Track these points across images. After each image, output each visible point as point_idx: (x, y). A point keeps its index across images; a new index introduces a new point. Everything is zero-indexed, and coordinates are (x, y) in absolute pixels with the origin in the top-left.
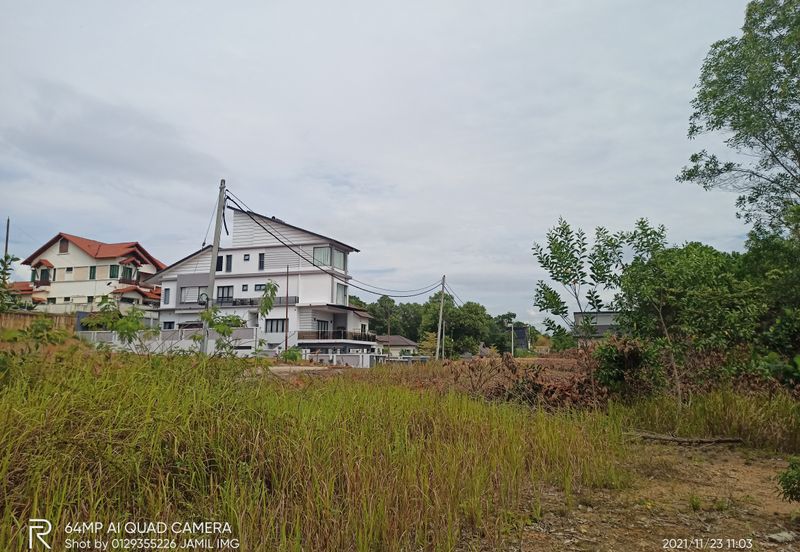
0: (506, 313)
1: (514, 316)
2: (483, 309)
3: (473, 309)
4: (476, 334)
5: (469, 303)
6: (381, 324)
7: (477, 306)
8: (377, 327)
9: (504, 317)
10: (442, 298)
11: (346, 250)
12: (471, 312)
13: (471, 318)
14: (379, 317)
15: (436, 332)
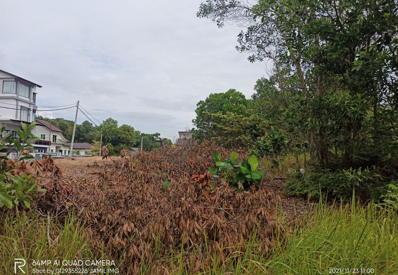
0: (155, 133)
1: (159, 135)
2: (133, 129)
3: (127, 129)
4: (128, 143)
5: (124, 125)
6: (83, 136)
7: (130, 127)
8: (81, 138)
9: (154, 135)
10: (110, 122)
11: (31, 85)
12: (125, 130)
13: (125, 134)
14: (82, 132)
15: (100, 141)
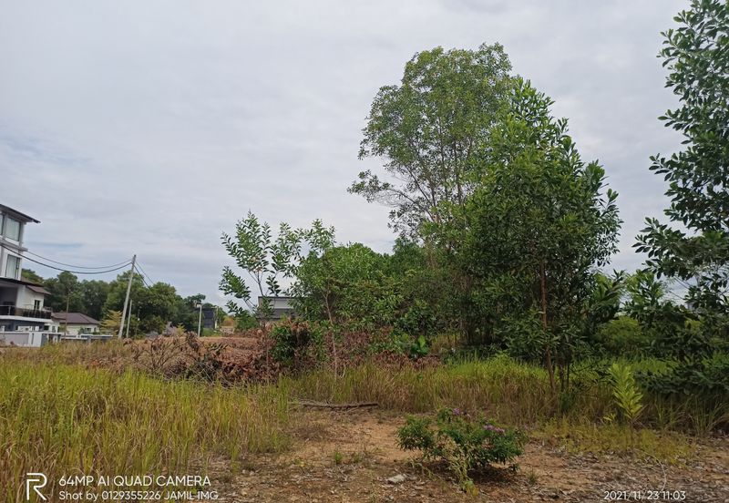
0: (195, 294)
1: (204, 297)
2: (174, 290)
3: (163, 290)
4: (164, 314)
5: (159, 283)
6: (59, 300)
7: (168, 287)
8: (55, 304)
9: (194, 298)
10: (131, 277)
11: (23, 219)
12: (161, 292)
13: (161, 298)
14: (57, 293)
15: (122, 311)
